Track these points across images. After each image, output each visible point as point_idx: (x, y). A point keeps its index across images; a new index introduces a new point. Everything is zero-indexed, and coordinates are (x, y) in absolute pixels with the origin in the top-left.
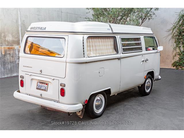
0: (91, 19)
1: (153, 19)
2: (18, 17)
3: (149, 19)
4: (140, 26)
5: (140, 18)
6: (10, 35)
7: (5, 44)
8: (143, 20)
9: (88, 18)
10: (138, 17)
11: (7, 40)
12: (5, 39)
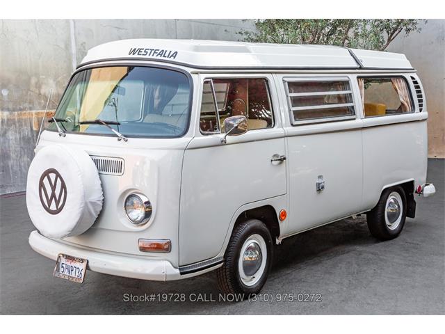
0: (252, 35)
1: (420, 29)
2: (70, 34)
3: (408, 30)
4: (383, 50)
5: (385, 30)
6: (51, 81)
7: (40, 103)
8: (392, 34)
9: (247, 33)
10: (377, 26)
11: (45, 94)
12: (40, 91)
